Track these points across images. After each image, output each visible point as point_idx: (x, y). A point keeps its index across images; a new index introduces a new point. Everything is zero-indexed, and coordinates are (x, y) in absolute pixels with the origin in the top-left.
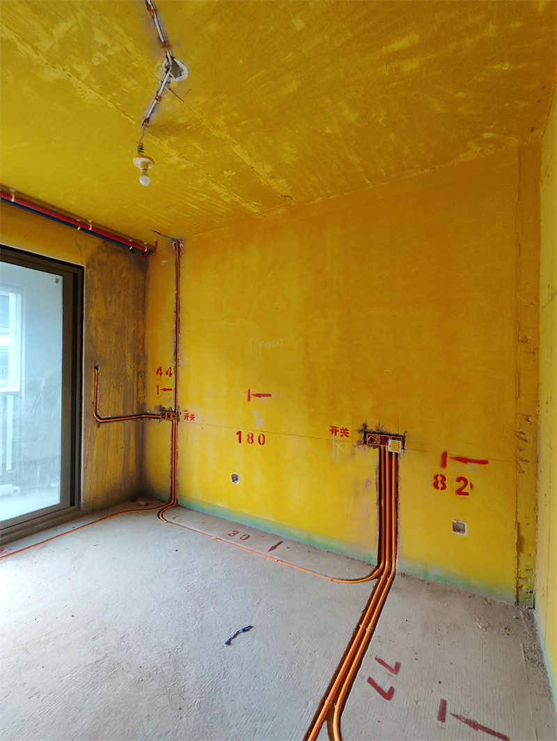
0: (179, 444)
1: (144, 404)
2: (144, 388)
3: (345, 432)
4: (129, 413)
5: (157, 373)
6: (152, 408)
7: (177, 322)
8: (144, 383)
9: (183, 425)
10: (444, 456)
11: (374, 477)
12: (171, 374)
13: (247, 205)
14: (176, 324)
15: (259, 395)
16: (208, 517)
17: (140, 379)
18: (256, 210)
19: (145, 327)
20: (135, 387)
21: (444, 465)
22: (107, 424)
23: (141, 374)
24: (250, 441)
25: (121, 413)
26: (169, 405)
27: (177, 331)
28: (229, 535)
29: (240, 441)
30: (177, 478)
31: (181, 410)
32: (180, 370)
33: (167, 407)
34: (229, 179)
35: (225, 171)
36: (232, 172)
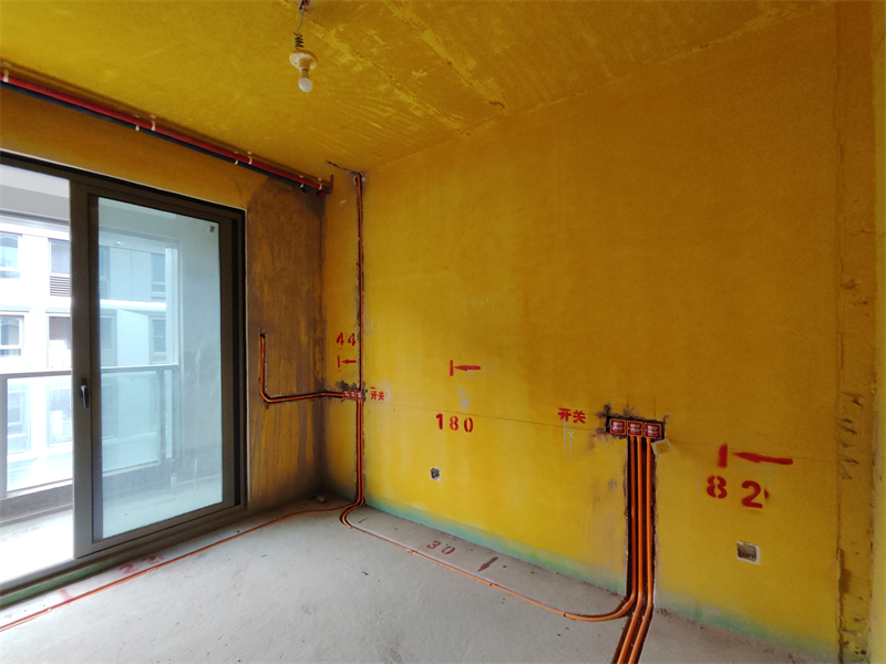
0: (365, 429)
1: (323, 379)
2: (322, 359)
3: (580, 416)
4: (304, 391)
5: (338, 341)
6: (332, 385)
7: (361, 276)
8: (322, 353)
9: (370, 406)
10: (723, 451)
11: (621, 478)
12: (354, 342)
13: (444, 120)
14: (360, 279)
15: (464, 368)
16: (403, 522)
17: (317, 349)
18: (456, 126)
19: (322, 284)
20: (311, 359)
21: (723, 463)
22: (278, 405)
23: (319, 342)
24: (454, 426)
25: (295, 391)
26: (352, 381)
27: (361, 288)
28: (429, 546)
29: (441, 427)
30: (364, 472)
31: (367, 387)
32: (365, 337)
33: (350, 384)
34: (420, 83)
35: (413, 72)
36: (422, 72)
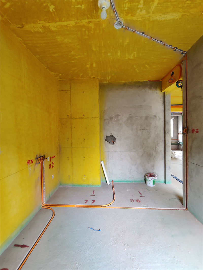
3: (32, 161)
34: (44, 5)
35: (54, 7)
36: (53, 10)
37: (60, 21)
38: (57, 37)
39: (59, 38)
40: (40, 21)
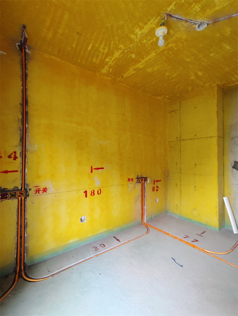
3: (132, 180)
12: (16, 158)
15: (98, 169)
24: (93, 194)
26: (12, 185)
28: (96, 250)
29: (86, 196)
31: (30, 187)
34: (128, 57)
35: (134, 54)
36: (135, 56)
37: (143, 59)
38: (147, 70)
39: (149, 70)
40: (130, 67)
